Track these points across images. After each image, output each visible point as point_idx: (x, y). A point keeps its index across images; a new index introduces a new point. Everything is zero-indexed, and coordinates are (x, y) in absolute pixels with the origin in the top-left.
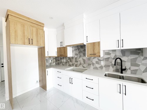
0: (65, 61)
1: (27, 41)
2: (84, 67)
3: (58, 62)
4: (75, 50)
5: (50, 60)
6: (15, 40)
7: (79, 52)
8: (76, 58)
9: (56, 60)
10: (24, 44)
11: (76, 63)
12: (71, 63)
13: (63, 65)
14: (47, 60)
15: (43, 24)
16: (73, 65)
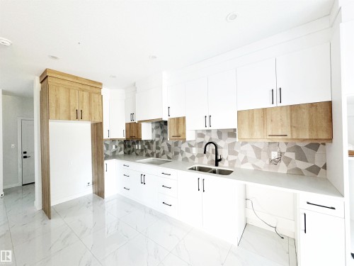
0: (140, 148)
1: (73, 114)
2: (169, 158)
3: (128, 149)
4: (157, 128)
5: (114, 147)
6: (56, 114)
7: (162, 132)
8: (157, 143)
9: (125, 145)
10: (69, 119)
11: (157, 151)
12: (149, 152)
13: (137, 155)
14: (107, 146)
15: (101, 84)
16: (152, 154)
